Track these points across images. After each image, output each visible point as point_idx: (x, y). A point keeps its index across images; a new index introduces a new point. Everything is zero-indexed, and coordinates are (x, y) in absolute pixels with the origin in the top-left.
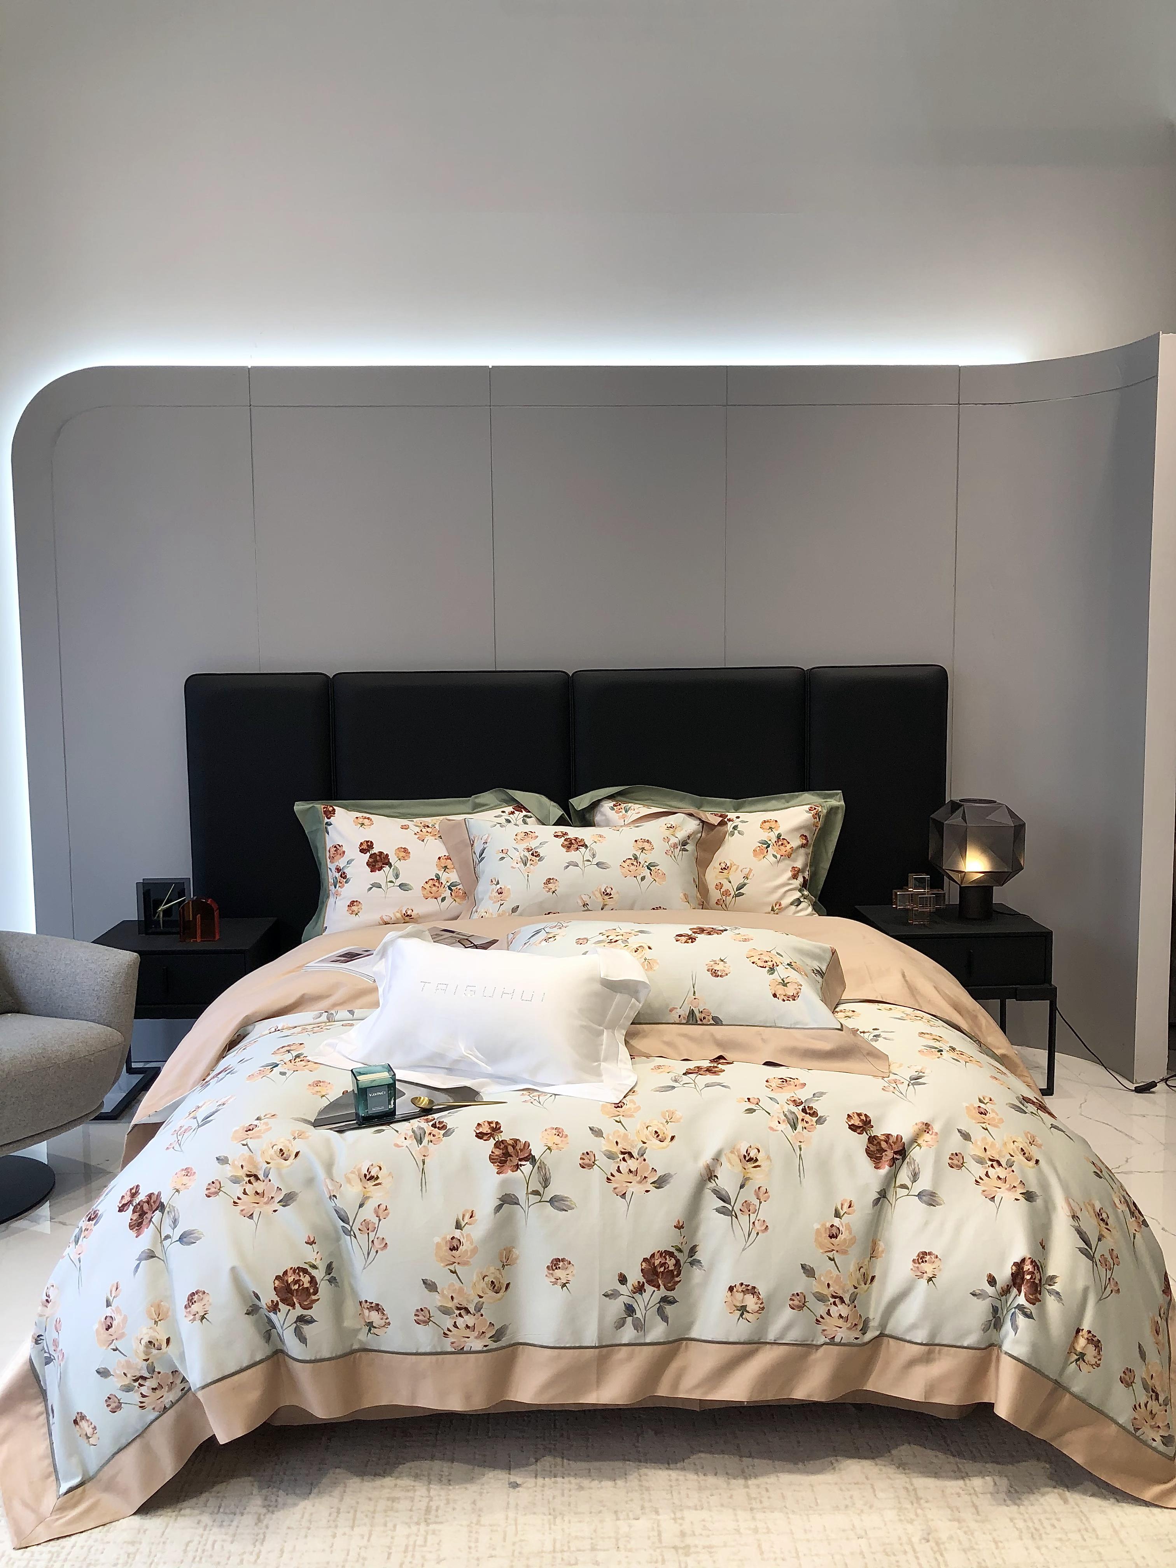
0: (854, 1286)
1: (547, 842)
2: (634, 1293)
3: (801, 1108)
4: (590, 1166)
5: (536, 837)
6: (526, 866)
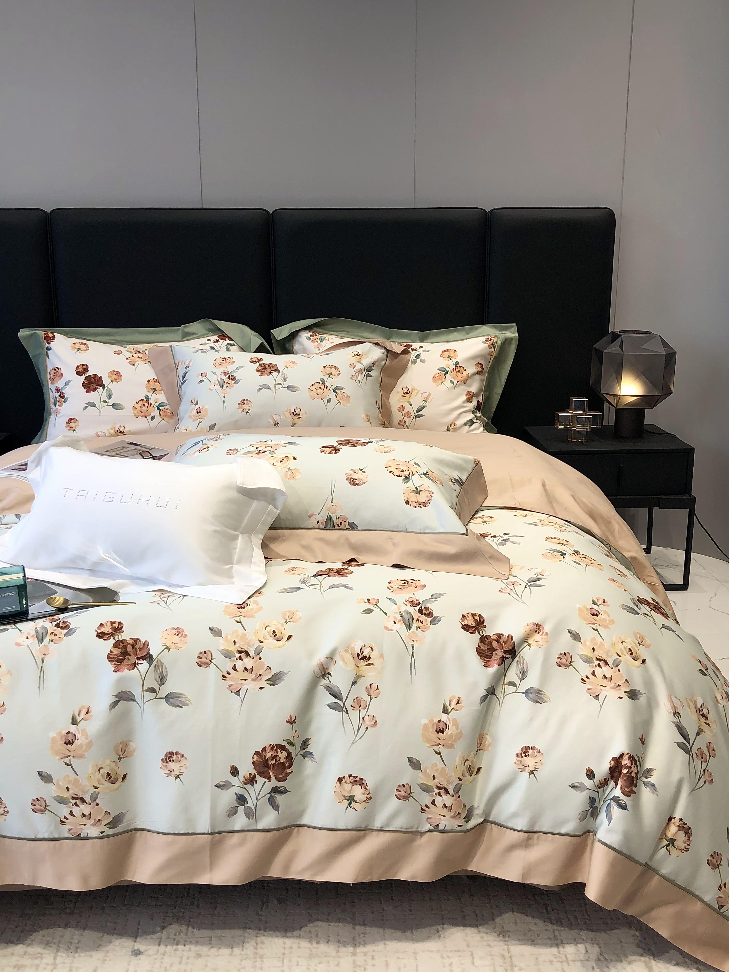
0: (458, 778)
1: (243, 367)
2: (246, 784)
3: (417, 608)
4: (207, 664)
5: (234, 362)
6: (223, 388)
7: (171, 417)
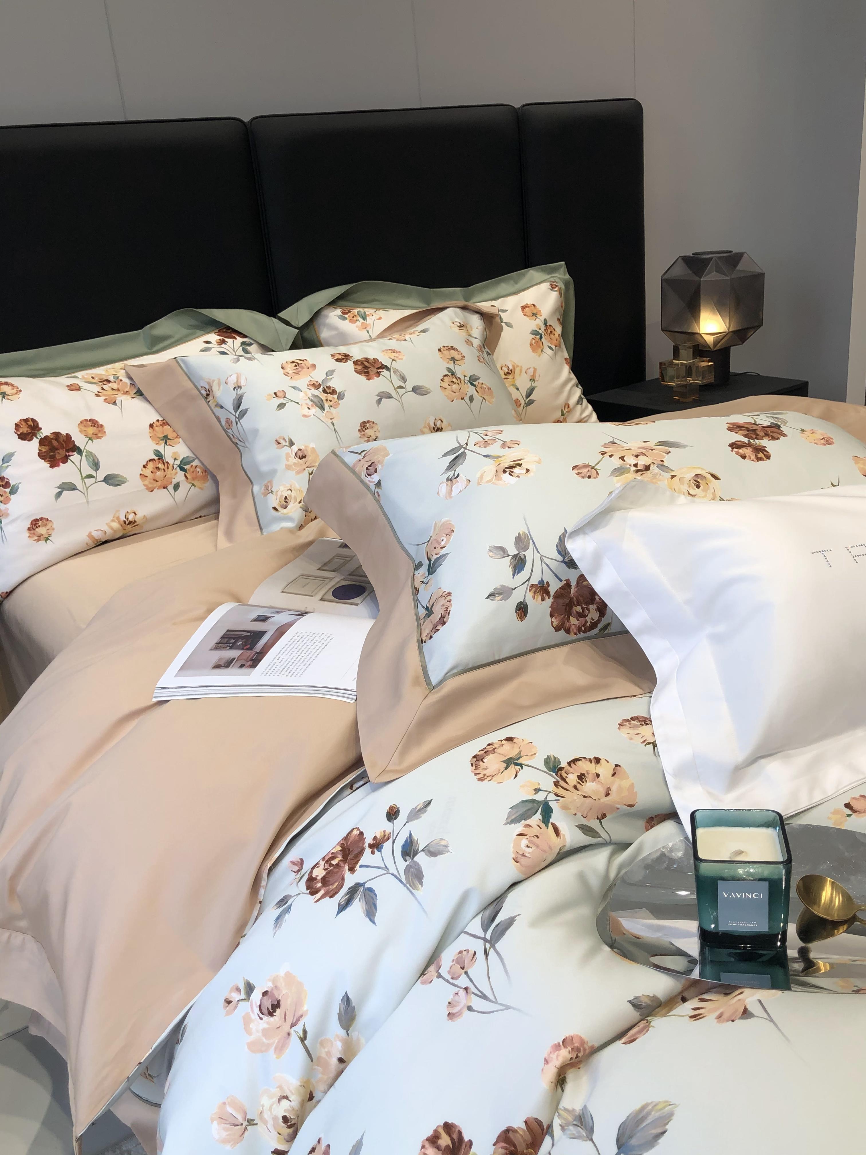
1: (332, 371)
5: (314, 366)
6: (324, 410)
7: (204, 479)
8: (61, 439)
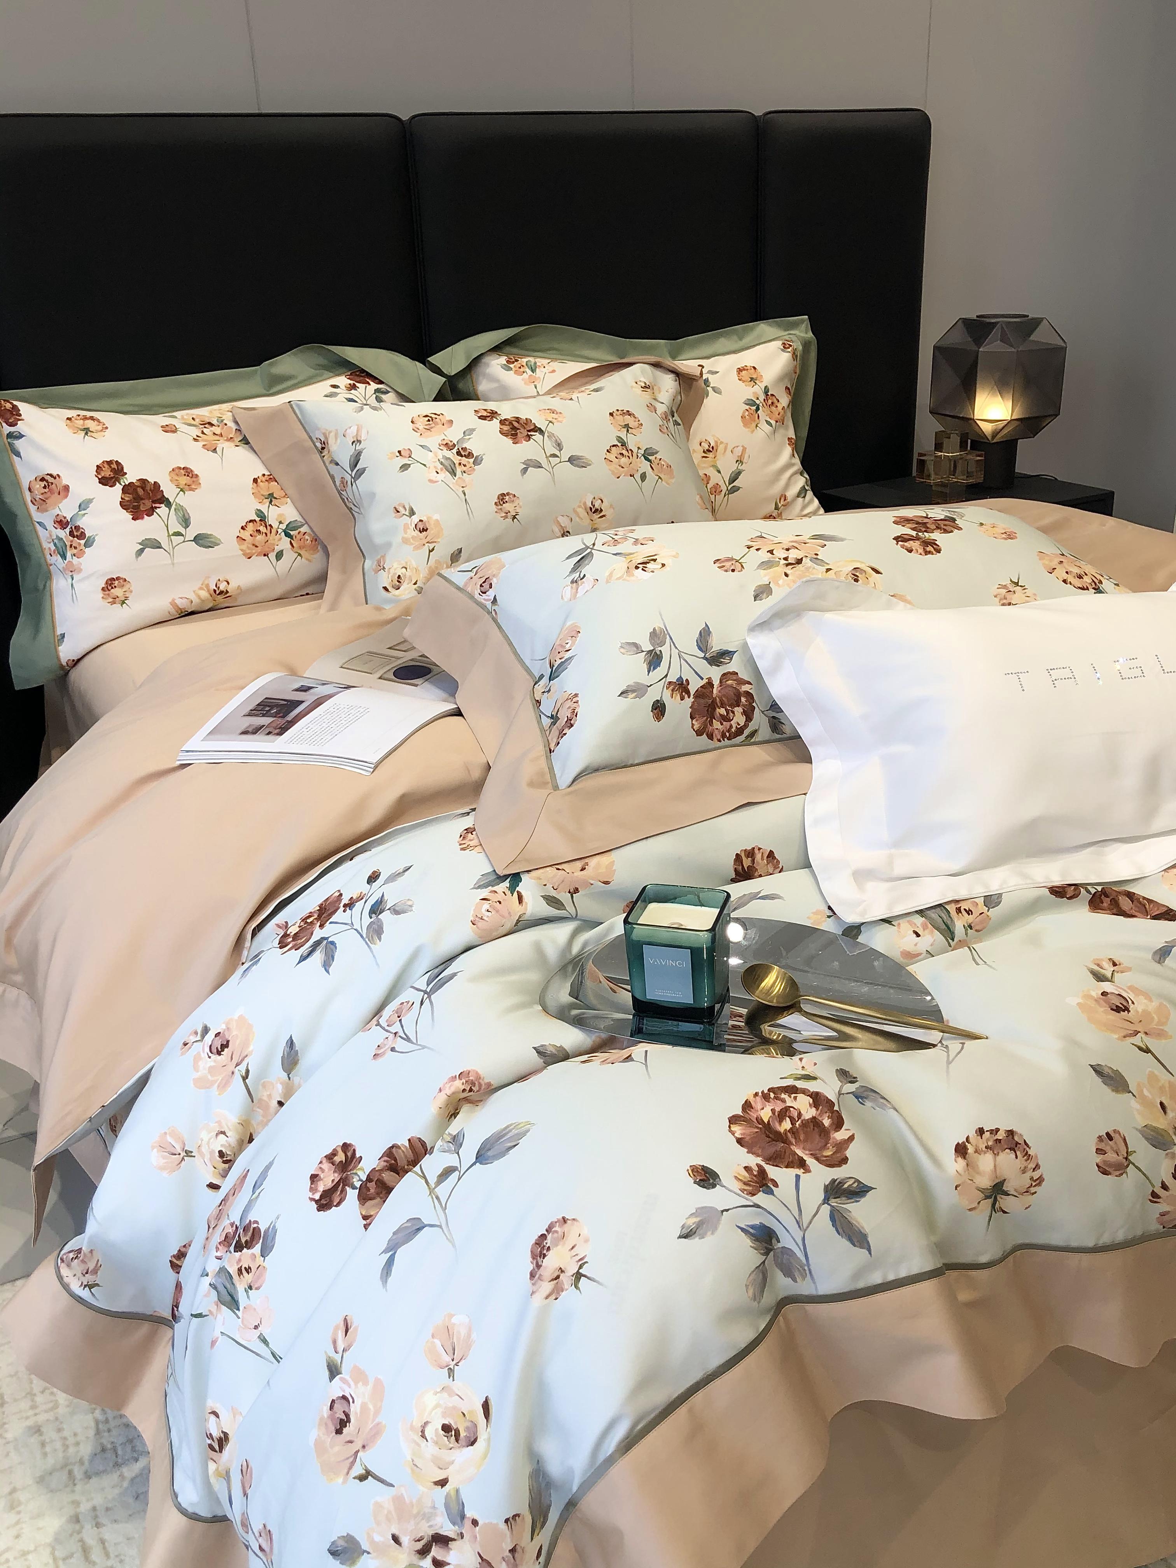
1: (472, 430)
5: (451, 422)
6: (455, 476)
7: (313, 549)
8: (148, 488)
